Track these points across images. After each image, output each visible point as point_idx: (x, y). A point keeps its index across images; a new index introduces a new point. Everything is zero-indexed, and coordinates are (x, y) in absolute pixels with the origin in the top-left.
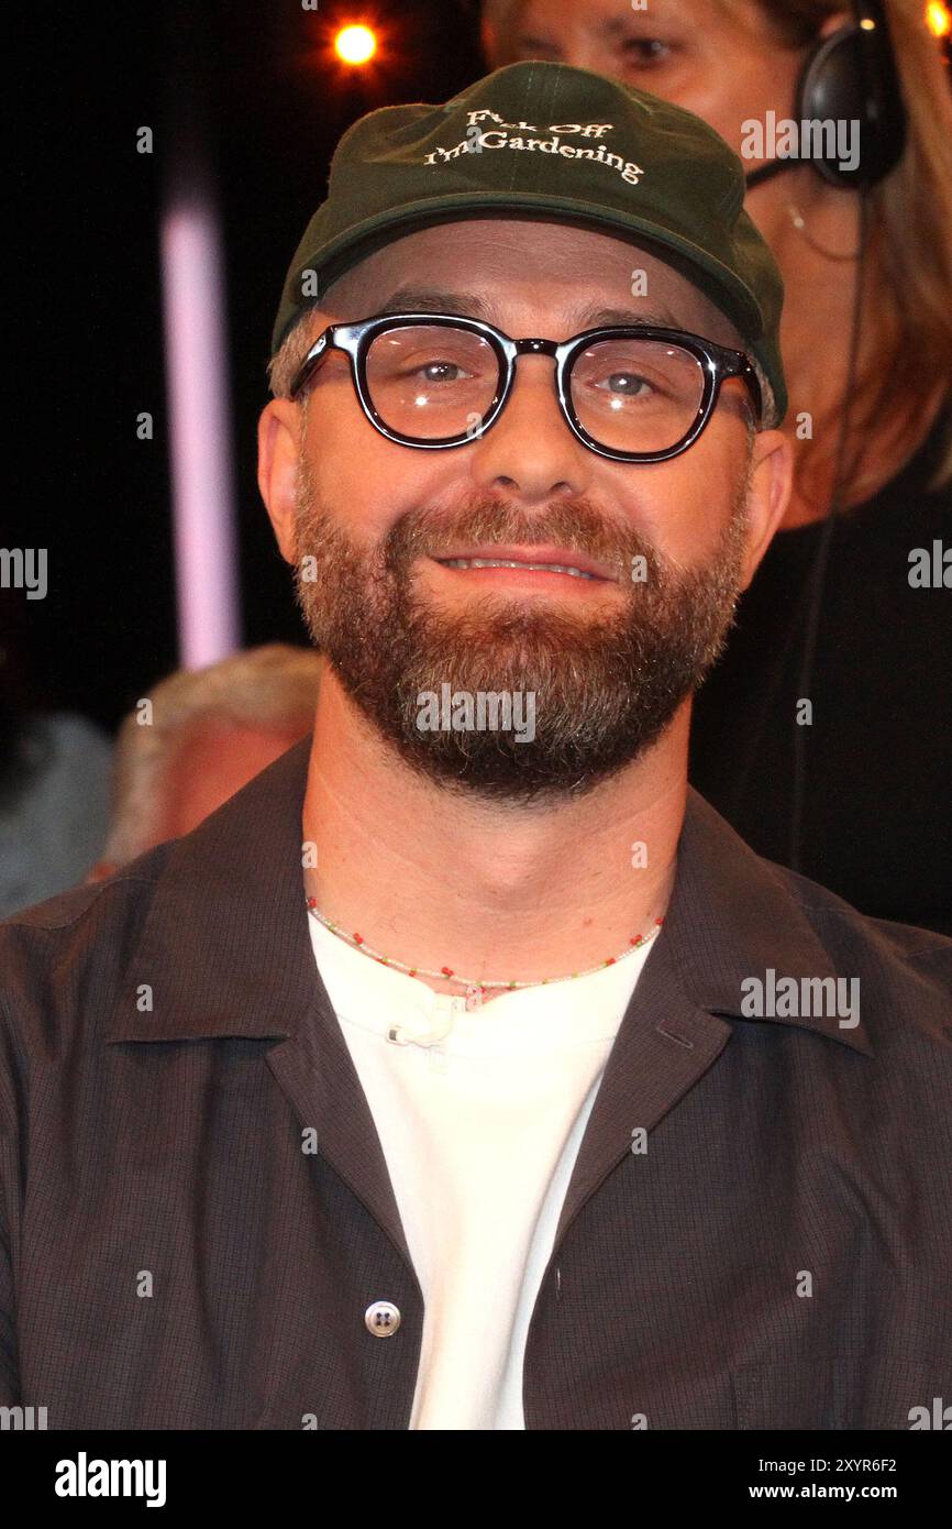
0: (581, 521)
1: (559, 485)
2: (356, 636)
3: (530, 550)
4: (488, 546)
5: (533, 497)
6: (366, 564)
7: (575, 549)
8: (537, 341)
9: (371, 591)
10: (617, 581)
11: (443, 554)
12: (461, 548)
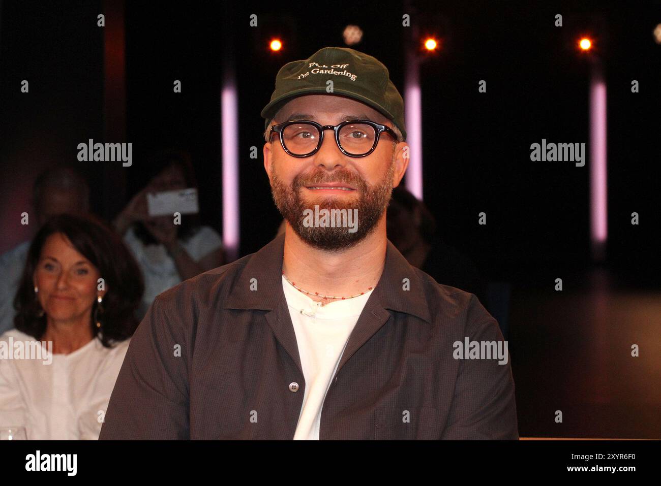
0: (344, 175)
1: (337, 165)
2: (286, 209)
3: (331, 184)
4: (319, 183)
5: (330, 169)
6: (287, 190)
7: (344, 182)
8: (330, 126)
9: (290, 197)
10: (356, 190)
11: (308, 186)
12: (313, 185)
